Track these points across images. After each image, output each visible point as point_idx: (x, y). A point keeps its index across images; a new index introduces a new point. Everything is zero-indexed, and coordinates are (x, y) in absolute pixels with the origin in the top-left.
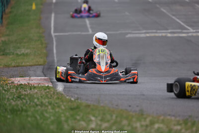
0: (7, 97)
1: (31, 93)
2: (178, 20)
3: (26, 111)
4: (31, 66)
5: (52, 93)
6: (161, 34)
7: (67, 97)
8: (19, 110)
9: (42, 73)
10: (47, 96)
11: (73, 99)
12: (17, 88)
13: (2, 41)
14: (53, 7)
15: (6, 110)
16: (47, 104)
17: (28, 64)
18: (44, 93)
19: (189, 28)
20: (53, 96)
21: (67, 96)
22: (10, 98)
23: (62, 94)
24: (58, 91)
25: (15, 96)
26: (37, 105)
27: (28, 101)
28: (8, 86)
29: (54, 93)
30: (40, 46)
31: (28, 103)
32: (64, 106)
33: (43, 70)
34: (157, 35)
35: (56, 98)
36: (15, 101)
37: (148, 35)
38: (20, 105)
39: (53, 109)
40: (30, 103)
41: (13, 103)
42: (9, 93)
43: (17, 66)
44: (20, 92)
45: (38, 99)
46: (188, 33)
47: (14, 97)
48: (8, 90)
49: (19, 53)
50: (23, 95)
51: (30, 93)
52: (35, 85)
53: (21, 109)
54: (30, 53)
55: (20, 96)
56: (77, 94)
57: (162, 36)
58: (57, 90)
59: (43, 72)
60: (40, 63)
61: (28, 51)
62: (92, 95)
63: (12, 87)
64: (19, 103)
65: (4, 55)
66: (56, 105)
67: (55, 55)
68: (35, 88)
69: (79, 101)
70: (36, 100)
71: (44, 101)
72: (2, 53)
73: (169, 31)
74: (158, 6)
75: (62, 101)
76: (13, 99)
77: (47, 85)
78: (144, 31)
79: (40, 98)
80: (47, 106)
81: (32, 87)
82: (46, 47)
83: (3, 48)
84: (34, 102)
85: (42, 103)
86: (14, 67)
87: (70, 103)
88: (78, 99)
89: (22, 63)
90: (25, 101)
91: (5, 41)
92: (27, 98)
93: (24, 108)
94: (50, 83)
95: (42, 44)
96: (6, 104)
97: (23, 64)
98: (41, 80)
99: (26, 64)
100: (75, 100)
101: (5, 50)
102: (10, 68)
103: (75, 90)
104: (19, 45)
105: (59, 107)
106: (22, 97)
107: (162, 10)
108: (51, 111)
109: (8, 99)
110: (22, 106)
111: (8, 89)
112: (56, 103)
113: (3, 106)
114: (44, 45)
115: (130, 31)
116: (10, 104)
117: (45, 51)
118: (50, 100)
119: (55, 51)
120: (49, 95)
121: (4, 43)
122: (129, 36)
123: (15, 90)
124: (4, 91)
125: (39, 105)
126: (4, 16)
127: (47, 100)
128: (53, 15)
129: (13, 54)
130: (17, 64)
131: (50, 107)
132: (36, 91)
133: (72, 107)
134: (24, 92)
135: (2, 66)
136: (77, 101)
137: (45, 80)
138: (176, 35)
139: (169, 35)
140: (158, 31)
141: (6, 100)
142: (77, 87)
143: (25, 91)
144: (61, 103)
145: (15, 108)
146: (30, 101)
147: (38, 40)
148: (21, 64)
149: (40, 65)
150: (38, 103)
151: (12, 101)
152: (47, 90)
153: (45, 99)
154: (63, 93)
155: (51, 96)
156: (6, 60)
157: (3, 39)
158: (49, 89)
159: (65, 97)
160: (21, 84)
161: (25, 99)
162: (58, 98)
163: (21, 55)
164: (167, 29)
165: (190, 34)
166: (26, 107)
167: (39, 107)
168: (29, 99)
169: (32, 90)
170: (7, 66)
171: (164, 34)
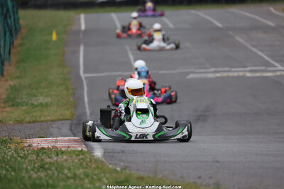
0: (25, 166)
1: (59, 160)
2: (260, 53)
3: (54, 186)
4: (53, 121)
5: (88, 160)
6: (236, 73)
7: (110, 166)
8: (43, 186)
9: (70, 132)
10: (81, 164)
11: (118, 169)
12: (38, 154)
13: (11, 86)
14: (81, 36)
15: (25, 185)
16: (82, 176)
17: (49, 118)
18: (76, 161)
19: (277, 64)
20: (89, 164)
21: (110, 164)
22: (29, 168)
23: (102, 162)
24: (96, 157)
25: (36, 166)
26: (68, 178)
27: (56, 172)
28: (24, 151)
29: (91, 161)
30: (65, 92)
31: (56, 174)
32: (107, 179)
33: (71, 127)
34: (231, 74)
35: (94, 168)
36: (36, 173)
37: (218, 75)
38: (44, 178)
39: (91, 183)
40: (58, 176)
41: (35, 175)
42: (26, 161)
43: (34, 122)
44: (42, 160)
45: (69, 169)
46: (275, 71)
47: (34, 167)
48: (25, 157)
49: (36, 103)
50: (47, 163)
51: (56, 160)
52: (63, 149)
53: (45, 184)
54: (51, 103)
55: (44, 165)
56: (123, 161)
57: (238, 76)
58: (94, 156)
59: (71, 130)
60: (66, 117)
61: (48, 100)
62: (145, 162)
63: (30, 152)
64: (42, 174)
65: (13, 105)
66: (95, 177)
67: (87, 106)
68: (63, 153)
69: (128, 172)
70: (66, 171)
71: (78, 173)
72: (10, 104)
73: (249, 69)
74: (231, 33)
75: (104, 172)
76: (33, 170)
77: (80, 149)
78: (213, 70)
79: (72, 167)
80: (83, 179)
81: (58, 152)
82: (74, 94)
83: (12, 96)
84: (63, 173)
85: (75, 174)
86: (30, 122)
87: (114, 175)
88: (125, 168)
89: (40, 117)
90: (50, 172)
91: (15, 86)
92: (53, 168)
93: (51, 182)
94: (84, 146)
95: (67, 89)
96: (24, 177)
97: (42, 119)
98: (69, 141)
99: (45, 119)
100: (122, 169)
101: (15, 98)
102: (25, 125)
103: (120, 155)
104: (34, 91)
105: (100, 180)
106: (47, 166)
107: (237, 38)
108: (89, 186)
109: (26, 169)
110: (47, 178)
111: (25, 154)
112: (96, 175)
113: (20, 180)
114: (71, 91)
115: (192, 70)
116: (30, 177)
117: (72, 100)
118: (87, 170)
119: (86, 99)
120: (84, 163)
121: (14, 88)
122: (191, 76)
123: (35, 157)
124: (19, 159)
125: (71, 178)
126: (12, 51)
127: (81, 170)
128: (82, 48)
129: (27, 104)
130: (34, 119)
131: (86, 181)
132: (65, 157)
133: (119, 180)
134: (48, 160)
135: (12, 122)
136: (124, 171)
137: (75, 141)
138: (258, 74)
139: (249, 75)
140: (233, 69)
141: (24, 171)
142: (123, 152)
143: (49, 157)
144: (102, 175)
145: (38, 182)
146: (59, 173)
147: (62, 84)
148: (38, 119)
149: (66, 120)
150: (69, 175)
151: (32, 172)
152: (81, 156)
153: (79, 168)
154: (104, 160)
155: (87, 164)
156: (17, 113)
157: (11, 83)
158: (83, 154)
159: (108, 166)
160: (43, 148)
161: (50, 169)
162: (98, 168)
163: (38, 105)
164: (245, 67)
165: (278, 73)
166: (53, 180)
167: (72, 181)
168: (56, 170)
169: (60, 156)
170: (20, 122)
171: (241, 74)
